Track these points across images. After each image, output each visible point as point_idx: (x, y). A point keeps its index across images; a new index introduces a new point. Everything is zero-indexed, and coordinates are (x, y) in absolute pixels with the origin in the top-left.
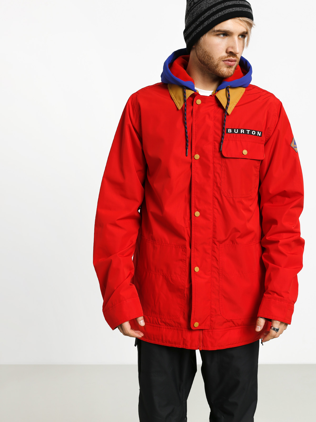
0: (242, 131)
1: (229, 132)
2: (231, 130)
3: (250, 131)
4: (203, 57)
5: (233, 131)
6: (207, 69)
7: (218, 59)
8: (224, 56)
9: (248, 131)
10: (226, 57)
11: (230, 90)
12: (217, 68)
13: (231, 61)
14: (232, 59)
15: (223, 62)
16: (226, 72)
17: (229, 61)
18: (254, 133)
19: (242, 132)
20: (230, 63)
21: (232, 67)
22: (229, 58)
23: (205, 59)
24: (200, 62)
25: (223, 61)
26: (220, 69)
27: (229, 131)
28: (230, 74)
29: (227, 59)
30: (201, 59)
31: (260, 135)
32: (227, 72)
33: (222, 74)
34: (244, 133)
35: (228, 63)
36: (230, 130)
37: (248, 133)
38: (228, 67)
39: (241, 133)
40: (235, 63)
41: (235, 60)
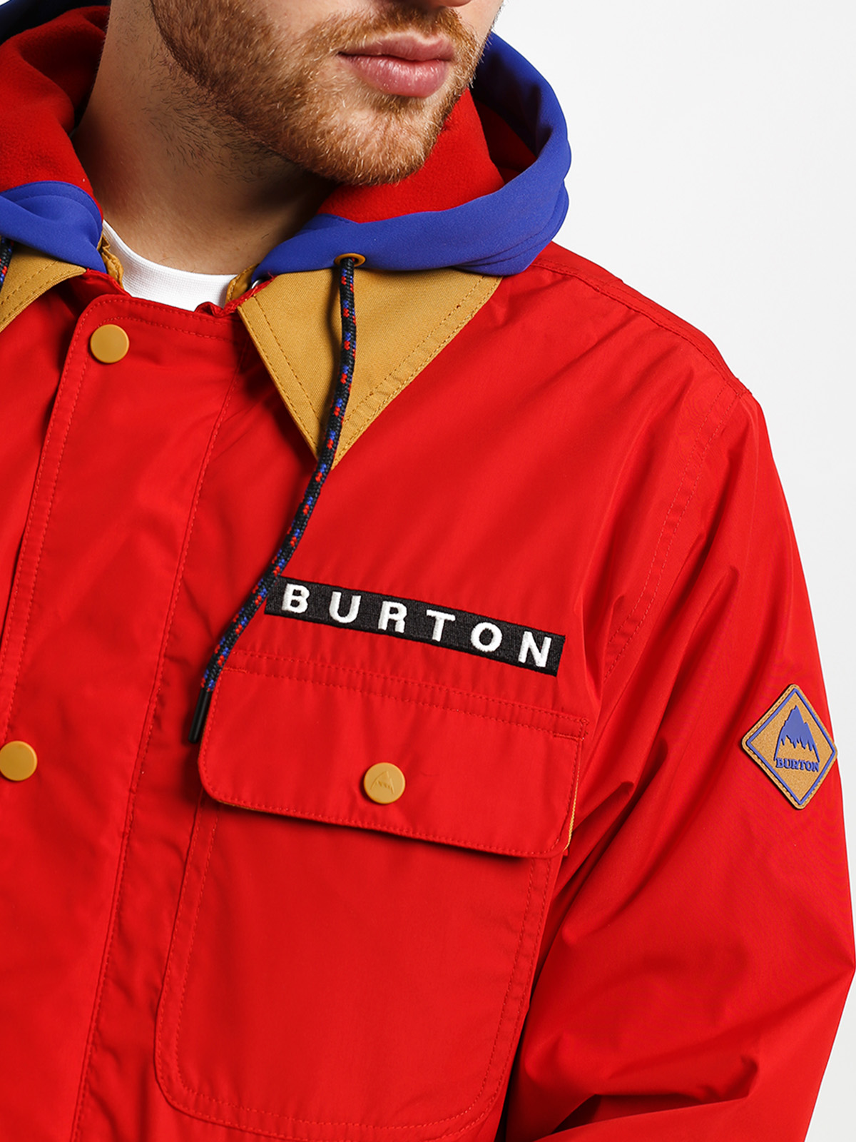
0: (393, 615)
1: (287, 606)
2: (305, 592)
3: (452, 618)
4: (195, 25)
5: (319, 601)
6: (228, 112)
7: (302, 38)
8: (352, 18)
9: (441, 618)
10: (366, 29)
11: (366, 289)
12: (298, 106)
13: (411, 58)
14: (413, 41)
15: (343, 61)
16: (367, 142)
17: (391, 54)
18: (486, 637)
19: (392, 623)
20: (396, 68)
21: (419, 108)
22: (391, 36)
23: (205, 36)
24: (171, 59)
25: (343, 54)
26: (321, 116)
27: (289, 597)
28: (399, 161)
29: (375, 39)
30: (177, 34)
31: (541, 660)
32: (374, 144)
33: (342, 158)
34: (400, 628)
35: (387, 73)
36: (297, 593)
37: (437, 636)
38: (380, 107)
39: (383, 625)
40: (443, 76)
41: (442, 49)
